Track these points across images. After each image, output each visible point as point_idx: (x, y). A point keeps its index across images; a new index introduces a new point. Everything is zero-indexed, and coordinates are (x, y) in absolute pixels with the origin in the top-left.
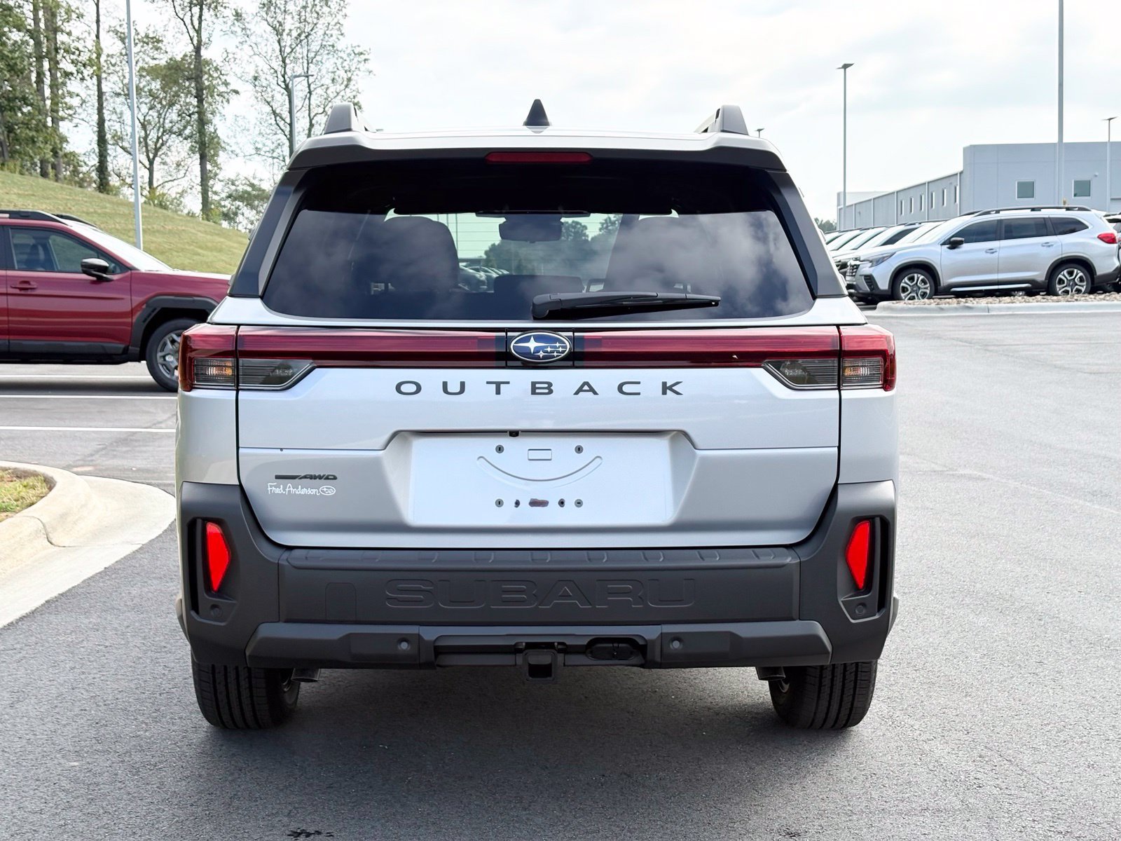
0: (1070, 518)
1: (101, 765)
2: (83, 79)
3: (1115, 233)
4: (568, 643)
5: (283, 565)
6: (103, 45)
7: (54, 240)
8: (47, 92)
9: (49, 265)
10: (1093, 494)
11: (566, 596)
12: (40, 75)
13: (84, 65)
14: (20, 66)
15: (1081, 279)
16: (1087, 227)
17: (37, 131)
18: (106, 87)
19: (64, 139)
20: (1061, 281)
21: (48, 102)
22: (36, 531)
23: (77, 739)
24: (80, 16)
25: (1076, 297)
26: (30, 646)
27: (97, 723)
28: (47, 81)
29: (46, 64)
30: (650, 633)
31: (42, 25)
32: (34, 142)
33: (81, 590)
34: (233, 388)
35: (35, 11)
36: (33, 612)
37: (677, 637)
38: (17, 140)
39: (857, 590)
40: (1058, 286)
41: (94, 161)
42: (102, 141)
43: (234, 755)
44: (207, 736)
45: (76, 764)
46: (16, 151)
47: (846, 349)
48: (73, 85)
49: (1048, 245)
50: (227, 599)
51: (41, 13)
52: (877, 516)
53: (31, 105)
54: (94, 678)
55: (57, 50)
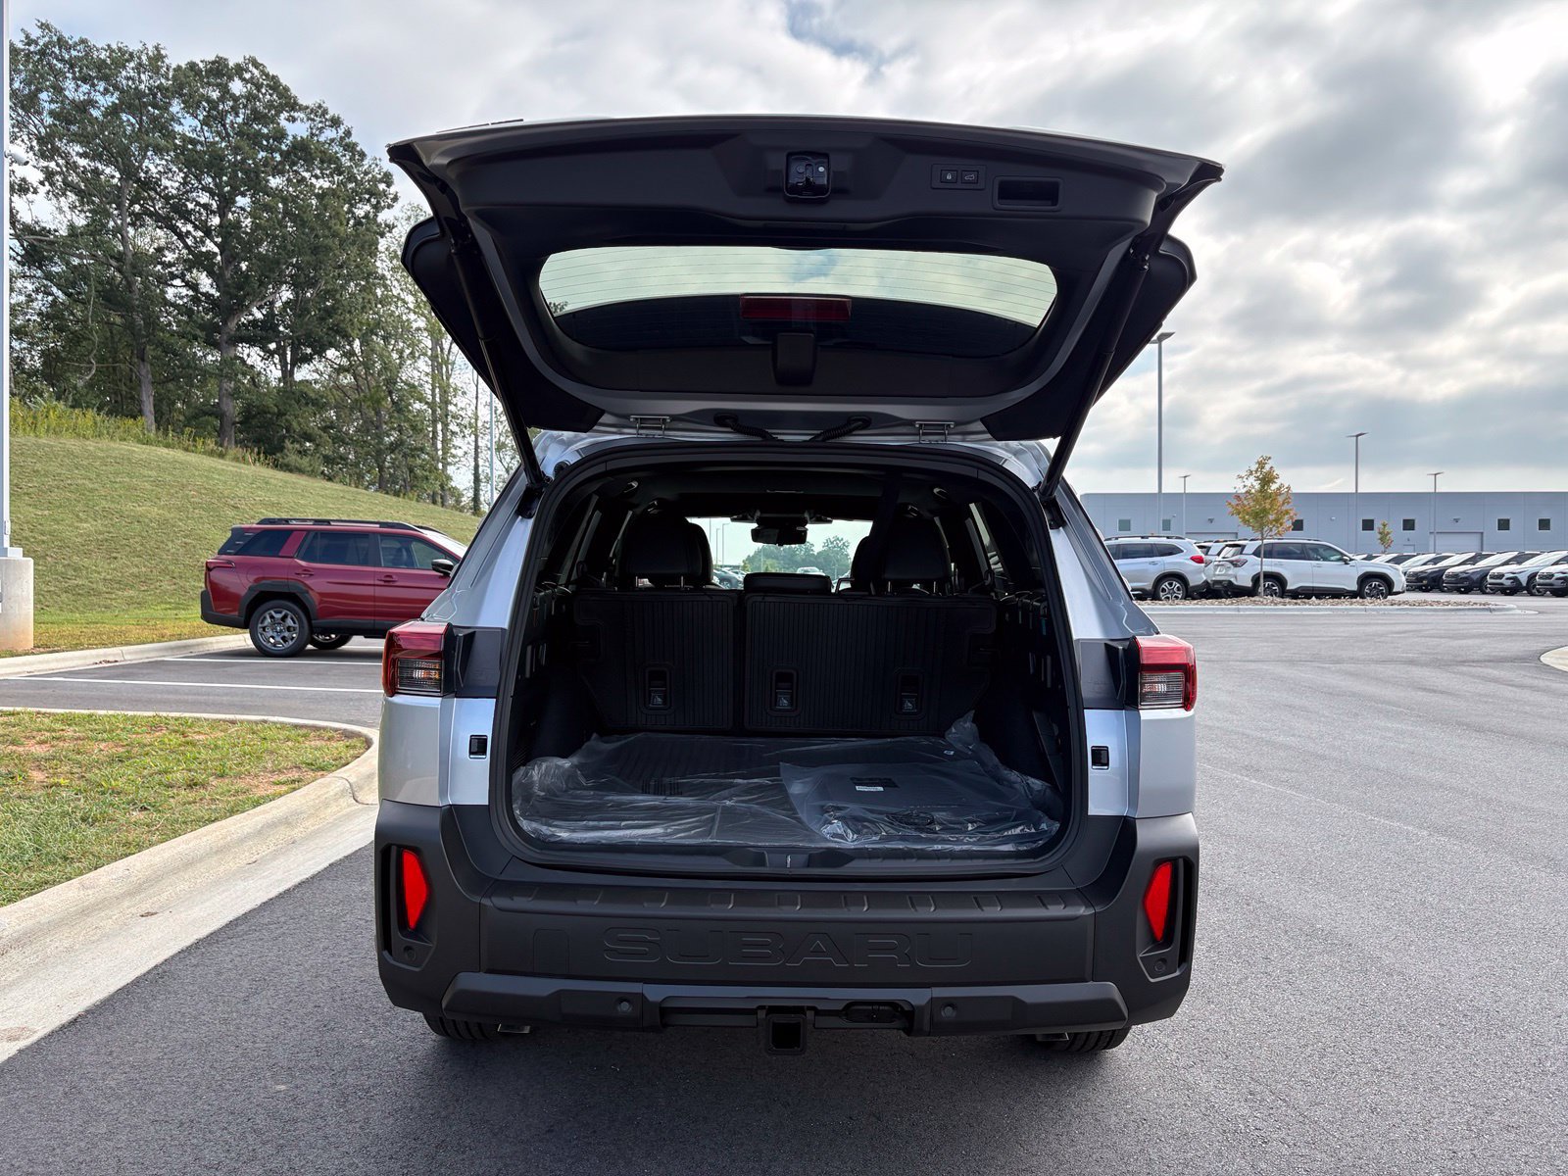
0: (1236, 792)
1: (309, 1090)
2: (464, 437)
3: (1203, 556)
4: (819, 1008)
5: (485, 906)
6: (479, 414)
7: (414, 546)
8: (439, 446)
9: (411, 564)
10: (1246, 768)
11: (817, 952)
12: (435, 432)
13: (465, 427)
14: (420, 427)
15: (1178, 589)
16: (1182, 551)
17: (430, 472)
18: (481, 443)
19: (449, 478)
20: (1164, 590)
21: (440, 453)
22: (342, 791)
23: (297, 1050)
24: (464, 393)
25: (1176, 602)
26: (294, 919)
27: (325, 1026)
28: (440, 438)
29: (439, 426)
30: (917, 997)
31: (438, 400)
32: (427, 479)
33: (366, 852)
34: (439, 694)
35: (433, 390)
36: (313, 877)
37: (950, 1003)
38: (416, 477)
39: (1156, 943)
40: (1161, 594)
41: (471, 494)
42: (477, 480)
43: (456, 1077)
44: (434, 1047)
45: (283, 1087)
46: (415, 486)
47: (1145, 662)
48: (457, 441)
49: (1154, 563)
50: (423, 941)
51: (437, 390)
52: (1180, 857)
53: (427, 454)
54: (342, 962)
55: (447, 416)
